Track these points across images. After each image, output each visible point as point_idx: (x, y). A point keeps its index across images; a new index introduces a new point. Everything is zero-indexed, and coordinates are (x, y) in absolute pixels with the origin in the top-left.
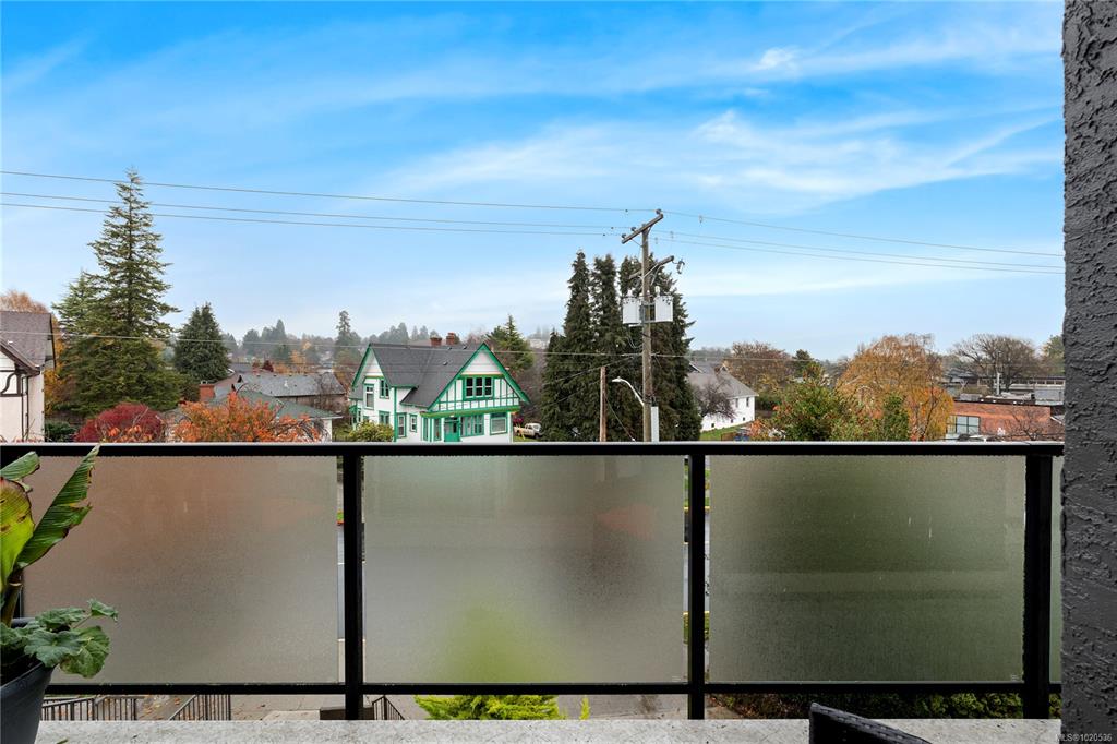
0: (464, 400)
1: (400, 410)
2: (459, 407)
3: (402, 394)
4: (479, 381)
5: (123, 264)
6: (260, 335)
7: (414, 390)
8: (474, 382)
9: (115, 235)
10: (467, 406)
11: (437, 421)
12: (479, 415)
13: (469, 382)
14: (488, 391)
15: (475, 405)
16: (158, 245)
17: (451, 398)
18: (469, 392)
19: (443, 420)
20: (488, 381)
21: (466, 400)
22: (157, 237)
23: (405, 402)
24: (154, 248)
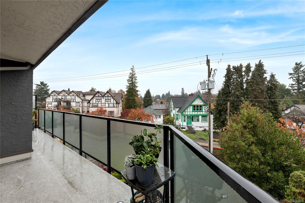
0: (193, 112)
1: (177, 113)
2: (191, 113)
3: (177, 109)
4: (198, 106)
5: (131, 83)
6: (165, 95)
7: (180, 108)
8: (196, 107)
9: (130, 78)
10: (194, 113)
11: (185, 117)
12: (198, 116)
13: (194, 106)
14: (201, 109)
15: (196, 113)
16: (136, 78)
17: (189, 111)
18: (194, 109)
19: (186, 117)
20: (201, 106)
21: (194, 112)
22: (136, 77)
23: (178, 111)
24: (136, 79)
